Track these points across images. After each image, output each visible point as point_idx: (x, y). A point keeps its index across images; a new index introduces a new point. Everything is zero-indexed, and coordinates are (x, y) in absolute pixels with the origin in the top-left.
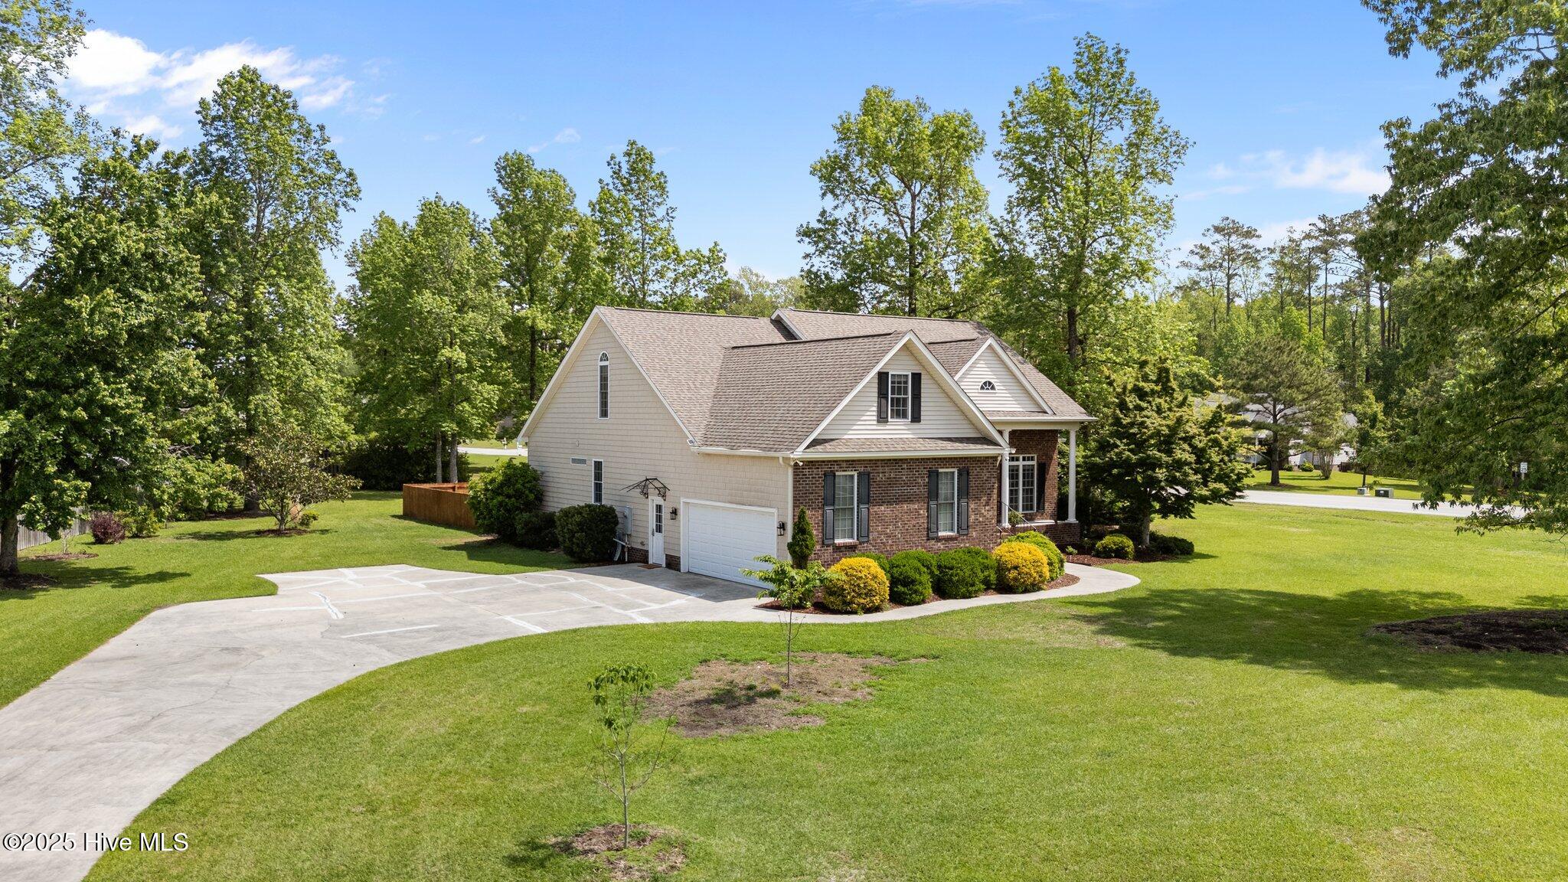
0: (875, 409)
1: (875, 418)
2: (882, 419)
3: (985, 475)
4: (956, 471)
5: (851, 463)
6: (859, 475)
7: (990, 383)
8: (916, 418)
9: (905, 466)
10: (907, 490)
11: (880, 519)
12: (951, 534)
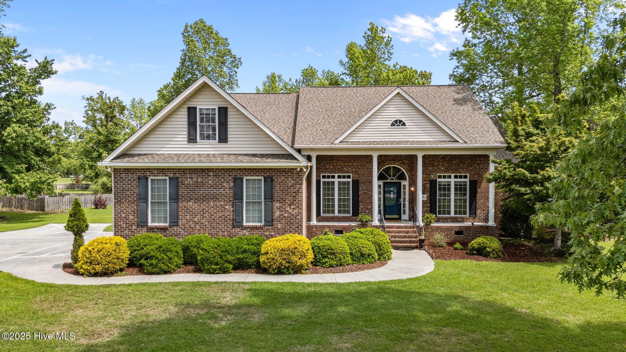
0: (186, 133)
1: (186, 139)
2: (192, 139)
3: (290, 182)
4: (262, 178)
5: (162, 171)
6: (170, 179)
7: (400, 121)
8: (223, 139)
9: (211, 174)
10: (213, 191)
11: (188, 210)
12: (258, 224)
